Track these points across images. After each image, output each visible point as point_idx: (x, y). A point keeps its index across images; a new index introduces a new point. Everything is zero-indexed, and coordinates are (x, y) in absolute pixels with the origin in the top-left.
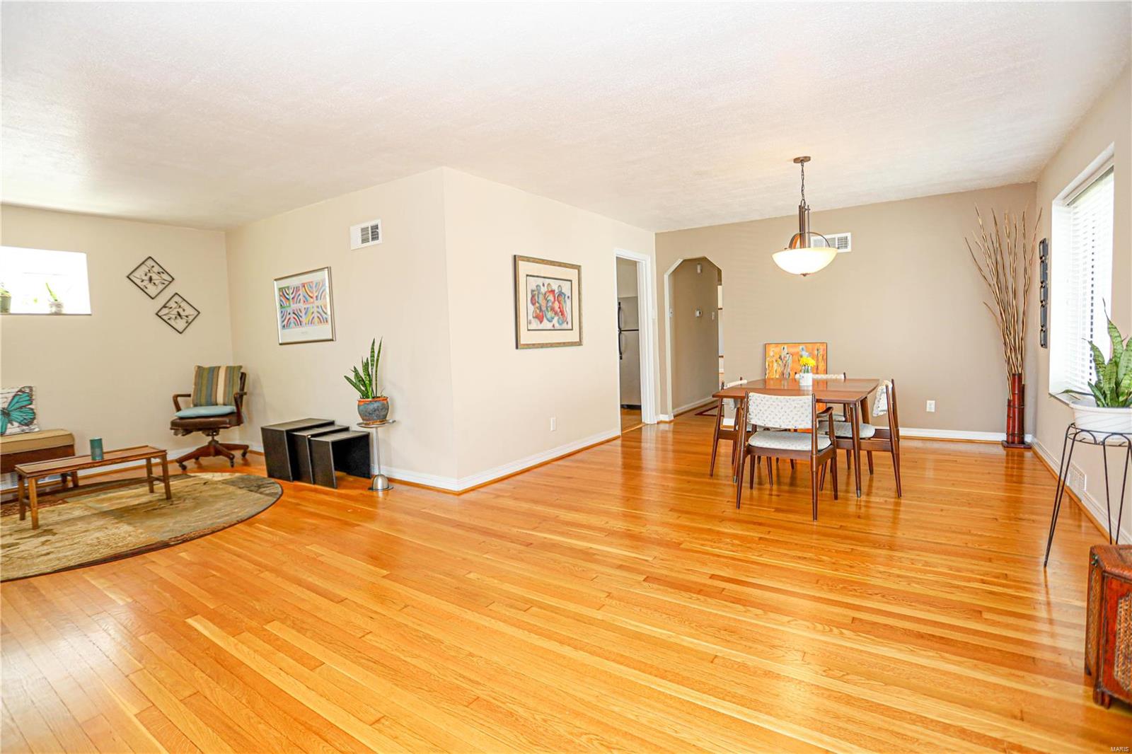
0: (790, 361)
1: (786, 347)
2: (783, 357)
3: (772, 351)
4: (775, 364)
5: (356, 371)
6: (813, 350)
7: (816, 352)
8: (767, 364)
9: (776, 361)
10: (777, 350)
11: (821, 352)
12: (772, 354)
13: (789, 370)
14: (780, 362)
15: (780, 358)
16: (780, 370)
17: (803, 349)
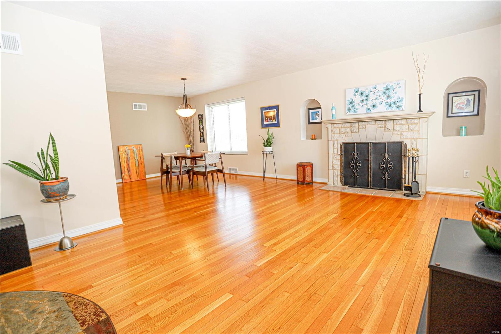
0: (129, 153)
1: (127, 147)
2: (126, 151)
3: (121, 149)
4: (124, 155)
5: (42, 150)
6: (137, 147)
7: (139, 148)
8: (120, 154)
9: (124, 153)
10: (123, 148)
11: (141, 148)
12: (121, 150)
13: (129, 156)
14: (126, 153)
15: (125, 151)
16: (126, 156)
17: (134, 147)
